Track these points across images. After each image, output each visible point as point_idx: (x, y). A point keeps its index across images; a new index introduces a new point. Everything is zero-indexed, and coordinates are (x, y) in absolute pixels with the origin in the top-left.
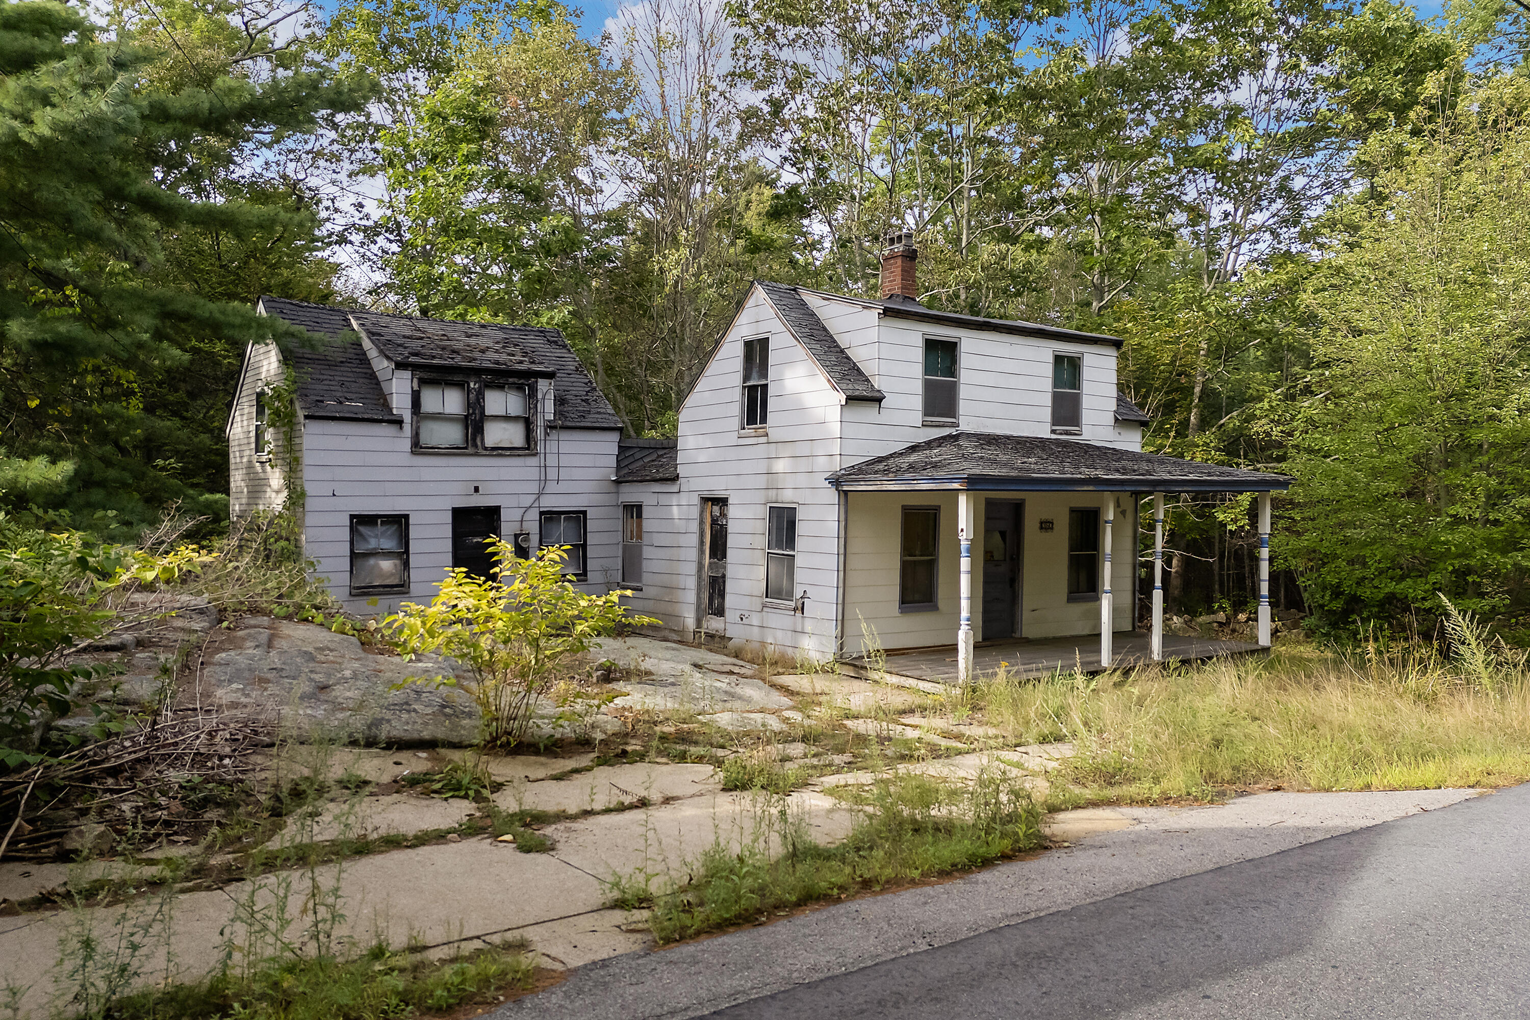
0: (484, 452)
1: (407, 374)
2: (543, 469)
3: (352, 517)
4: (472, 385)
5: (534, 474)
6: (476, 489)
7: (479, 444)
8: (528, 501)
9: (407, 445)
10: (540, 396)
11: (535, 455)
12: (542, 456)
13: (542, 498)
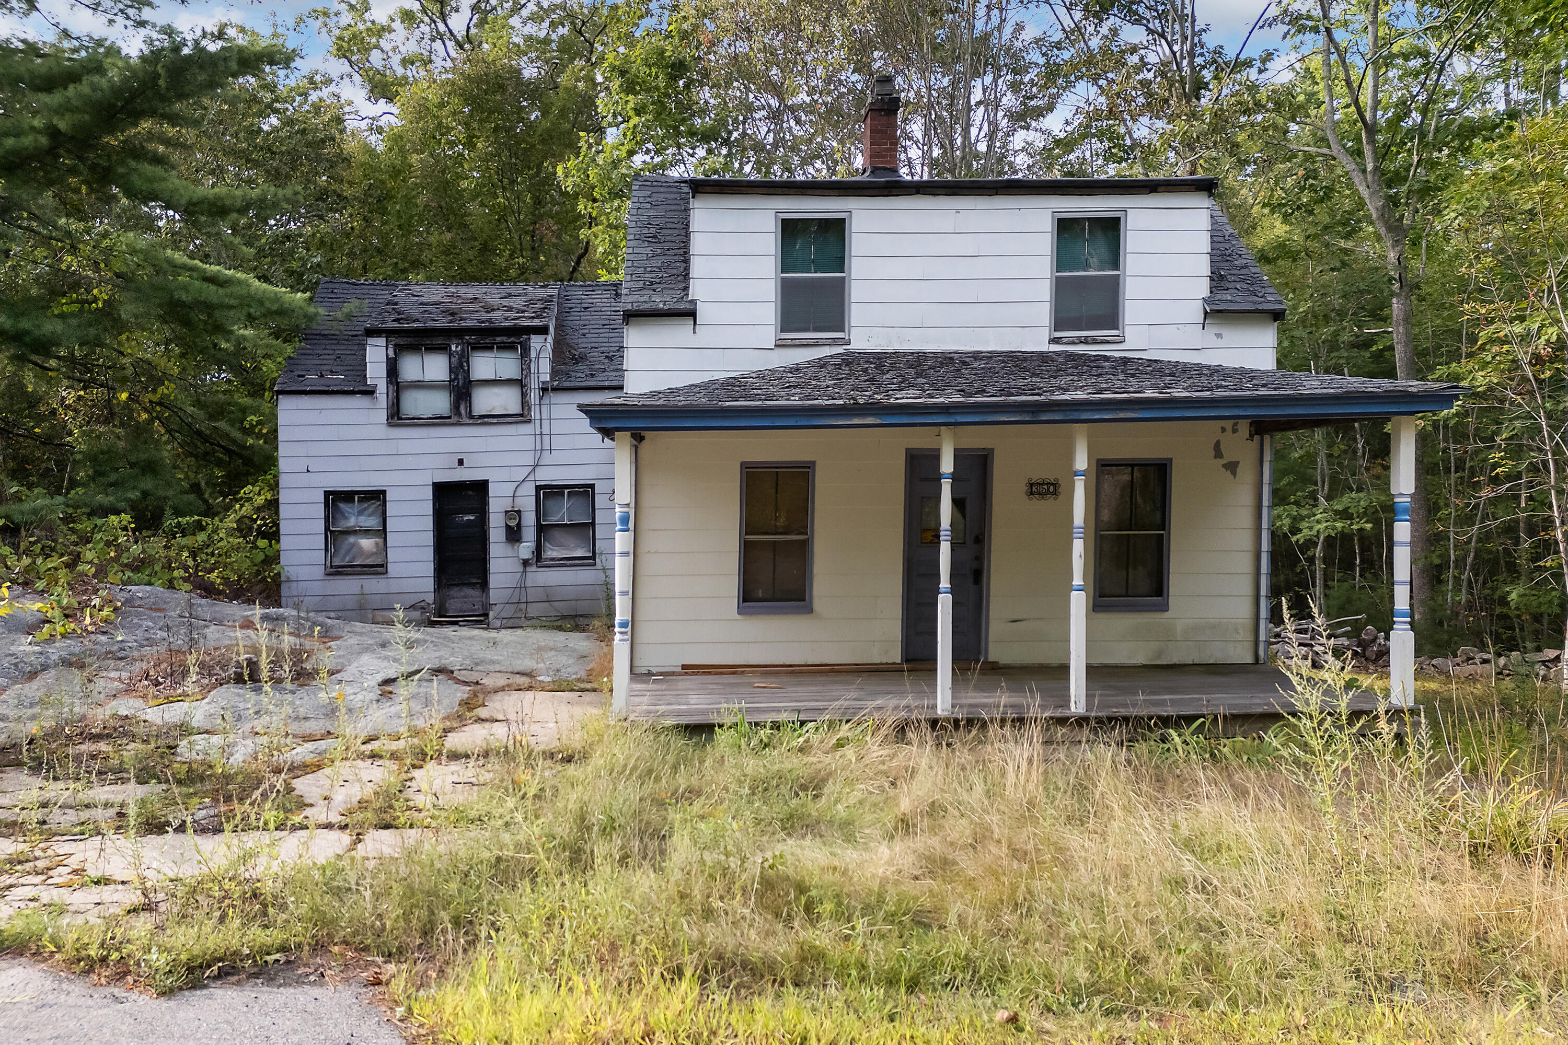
0: (468, 421)
1: (382, 341)
2: (538, 437)
3: (327, 494)
4: (453, 348)
5: (528, 443)
6: (461, 462)
7: (463, 412)
8: (521, 474)
9: (382, 416)
10: (533, 354)
11: (529, 421)
12: (538, 422)
13: (538, 470)
